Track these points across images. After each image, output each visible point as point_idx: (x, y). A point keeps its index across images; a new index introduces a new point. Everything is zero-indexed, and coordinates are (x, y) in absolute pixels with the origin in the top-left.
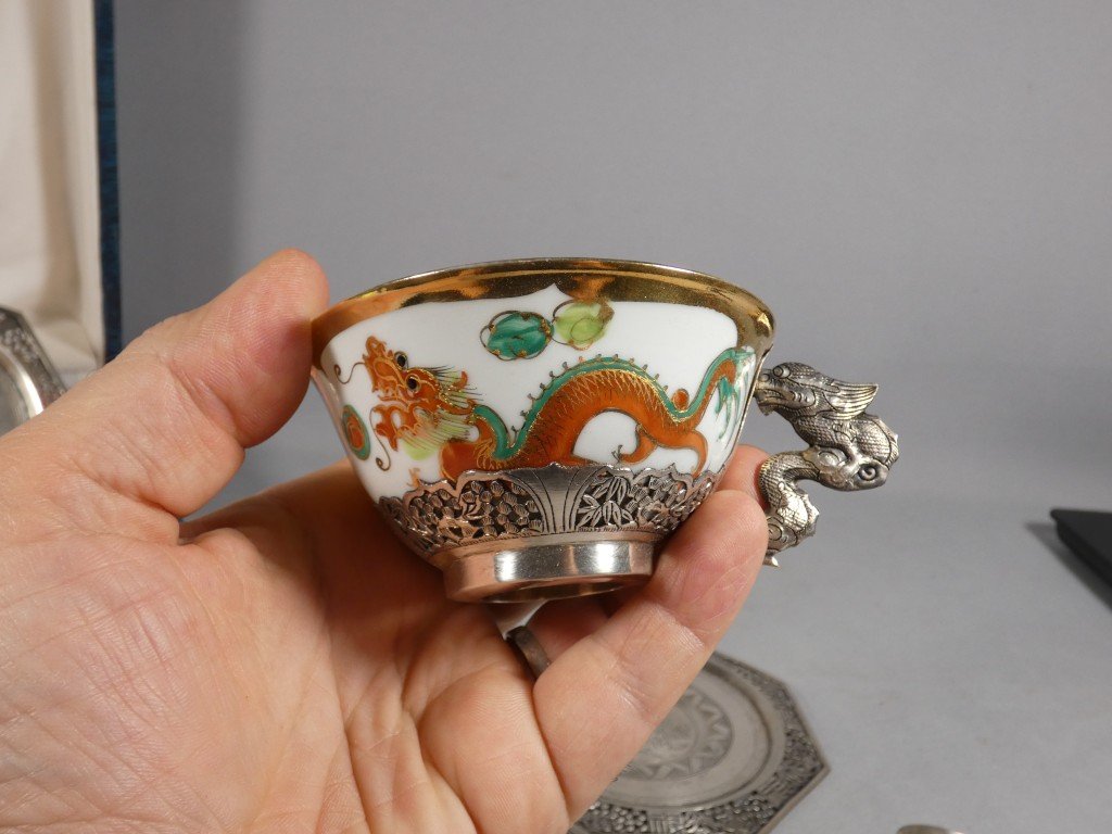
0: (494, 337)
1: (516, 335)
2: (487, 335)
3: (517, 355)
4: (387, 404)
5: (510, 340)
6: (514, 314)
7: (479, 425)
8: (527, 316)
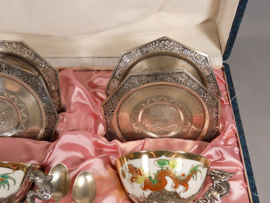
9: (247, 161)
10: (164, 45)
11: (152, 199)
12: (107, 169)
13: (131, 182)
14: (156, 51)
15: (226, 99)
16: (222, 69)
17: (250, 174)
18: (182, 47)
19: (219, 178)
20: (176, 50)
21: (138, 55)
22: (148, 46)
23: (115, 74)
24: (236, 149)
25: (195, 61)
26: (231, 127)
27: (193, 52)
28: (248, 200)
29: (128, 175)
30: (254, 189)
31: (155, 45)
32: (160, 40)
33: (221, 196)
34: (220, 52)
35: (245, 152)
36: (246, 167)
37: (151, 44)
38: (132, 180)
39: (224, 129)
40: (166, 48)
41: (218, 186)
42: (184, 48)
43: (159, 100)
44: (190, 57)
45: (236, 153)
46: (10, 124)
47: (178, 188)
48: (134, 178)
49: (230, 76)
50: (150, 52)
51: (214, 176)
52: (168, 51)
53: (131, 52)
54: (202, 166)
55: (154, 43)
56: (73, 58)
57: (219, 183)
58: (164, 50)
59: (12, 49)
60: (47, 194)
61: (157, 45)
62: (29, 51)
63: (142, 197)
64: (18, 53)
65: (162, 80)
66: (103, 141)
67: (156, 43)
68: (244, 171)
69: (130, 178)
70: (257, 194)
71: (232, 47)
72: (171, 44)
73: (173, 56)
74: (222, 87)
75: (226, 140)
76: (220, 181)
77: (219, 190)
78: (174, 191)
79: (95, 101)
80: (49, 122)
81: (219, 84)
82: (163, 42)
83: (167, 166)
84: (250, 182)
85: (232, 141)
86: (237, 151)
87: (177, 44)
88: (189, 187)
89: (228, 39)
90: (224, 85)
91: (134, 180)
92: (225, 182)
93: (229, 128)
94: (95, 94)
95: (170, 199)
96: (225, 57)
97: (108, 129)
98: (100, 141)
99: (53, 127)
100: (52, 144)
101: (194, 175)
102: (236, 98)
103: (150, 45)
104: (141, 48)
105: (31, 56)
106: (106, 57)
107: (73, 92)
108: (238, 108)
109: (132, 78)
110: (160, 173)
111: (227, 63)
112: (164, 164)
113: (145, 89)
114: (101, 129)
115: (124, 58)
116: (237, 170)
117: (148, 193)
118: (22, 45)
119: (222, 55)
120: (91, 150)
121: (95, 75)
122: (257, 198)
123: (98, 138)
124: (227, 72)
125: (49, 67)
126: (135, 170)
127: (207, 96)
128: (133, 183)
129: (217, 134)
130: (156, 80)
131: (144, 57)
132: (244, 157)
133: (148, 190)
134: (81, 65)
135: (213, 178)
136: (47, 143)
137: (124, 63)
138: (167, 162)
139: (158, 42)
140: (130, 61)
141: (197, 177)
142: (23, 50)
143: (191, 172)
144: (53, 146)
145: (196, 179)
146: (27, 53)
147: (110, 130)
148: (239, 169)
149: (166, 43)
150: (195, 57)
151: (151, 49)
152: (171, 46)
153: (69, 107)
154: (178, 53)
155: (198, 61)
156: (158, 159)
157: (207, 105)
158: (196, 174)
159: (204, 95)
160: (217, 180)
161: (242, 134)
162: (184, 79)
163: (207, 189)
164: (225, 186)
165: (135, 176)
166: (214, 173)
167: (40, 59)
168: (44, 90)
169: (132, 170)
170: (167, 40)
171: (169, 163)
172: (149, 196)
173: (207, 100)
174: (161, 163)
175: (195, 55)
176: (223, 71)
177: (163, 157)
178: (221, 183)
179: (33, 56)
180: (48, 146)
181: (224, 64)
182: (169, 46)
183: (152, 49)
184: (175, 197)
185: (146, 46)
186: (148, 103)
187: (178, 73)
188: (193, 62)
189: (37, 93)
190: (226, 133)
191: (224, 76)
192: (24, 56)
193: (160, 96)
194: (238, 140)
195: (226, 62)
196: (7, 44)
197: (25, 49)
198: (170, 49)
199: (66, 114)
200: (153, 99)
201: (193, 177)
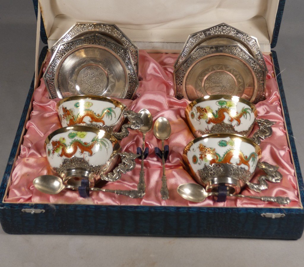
0: (220, 144)
1: (223, 143)
2: (219, 143)
3: (223, 146)
4: (202, 154)
5: (222, 144)
6: (223, 141)
7: (217, 156)
8: (225, 141)
9: (287, 117)
10: (223, 30)
11: (214, 130)
12: (177, 118)
13: (198, 119)
14: (216, 34)
15: (272, 76)
16: (271, 55)
17: (289, 124)
18: (237, 31)
19: (264, 124)
20: (232, 34)
21: (203, 36)
22: (210, 30)
23: (183, 52)
24: (279, 108)
25: (246, 42)
26: (275, 94)
27: (245, 35)
28: (286, 140)
29: (197, 115)
30: (291, 133)
31: (216, 29)
32: (220, 26)
33: (265, 136)
34: (268, 41)
35: (285, 111)
36: (286, 120)
37: (213, 29)
38: (199, 118)
39: (270, 95)
40: (224, 31)
41: (264, 130)
42: (238, 32)
43: (219, 68)
44: (243, 39)
45: (279, 111)
46: (99, 86)
47: (233, 122)
48: (201, 115)
49: (277, 60)
50: (212, 34)
51: (260, 123)
52: (226, 34)
53: (196, 34)
54: (250, 110)
55: (215, 28)
56: (146, 42)
57: (264, 128)
58: (222, 33)
59: (106, 29)
60: (138, 125)
61: (217, 29)
62: (118, 31)
63: (207, 130)
64: (110, 33)
65: (221, 51)
66: (174, 100)
67: (216, 28)
68: (284, 123)
69: (198, 117)
70: (293, 136)
71: (278, 36)
72: (228, 29)
73: (230, 38)
74: (269, 67)
75: (272, 103)
76: (265, 126)
77: (264, 132)
78: (230, 124)
79: (167, 74)
80: (131, 86)
81: (267, 66)
82: (222, 27)
83: (225, 105)
84: (288, 129)
85: (276, 103)
86: (279, 110)
87: (233, 29)
88: (241, 122)
89: (274, 29)
90: (272, 67)
91: (201, 117)
92: (269, 127)
93: (273, 94)
94: (165, 69)
95: (227, 130)
96: (273, 45)
97: (177, 93)
98: (172, 100)
99: (133, 91)
100: (135, 101)
101: (245, 114)
102: (280, 74)
103: (211, 29)
104: (204, 31)
105: (119, 35)
106: (174, 43)
107: (149, 66)
108: (282, 82)
109: (199, 50)
110: (220, 111)
111: (275, 50)
112: (223, 104)
113: (208, 59)
114: (172, 92)
115: (191, 39)
116: (279, 122)
117: (211, 125)
118: (114, 26)
119: (270, 43)
120: (166, 105)
121: (164, 56)
122: (293, 139)
123: (170, 97)
124: (274, 57)
125: (132, 45)
126: (202, 110)
127: (255, 65)
128: (200, 119)
129: (265, 99)
130: (217, 51)
131: (207, 38)
132: (285, 114)
133: (211, 123)
134: (153, 48)
135: (260, 125)
136: (130, 101)
137: (191, 43)
138: (225, 103)
139: (218, 27)
140: (196, 41)
141: (246, 116)
142: (114, 31)
143: (242, 111)
144: (136, 102)
145: (246, 118)
146: (117, 33)
147: (179, 94)
148: (281, 122)
149: (224, 28)
150: (247, 39)
151: (212, 32)
152: (228, 30)
153: (145, 78)
154: (234, 35)
155: (249, 43)
156: (219, 100)
157: (255, 72)
158: (246, 114)
159: (253, 65)
160: (263, 126)
161: (284, 99)
162: (238, 51)
163: (255, 132)
164: (269, 130)
165: (202, 114)
166: (260, 121)
167: (126, 38)
168: (130, 61)
169: (200, 110)
170: (225, 25)
171: (226, 103)
172: (212, 128)
173: (255, 68)
174: (221, 103)
175: (246, 37)
176: (271, 56)
177: (223, 99)
178: (266, 128)
179: (121, 35)
180: (132, 102)
181: (271, 51)
182: (227, 30)
183: (214, 32)
184: (231, 129)
185: (208, 30)
186: (210, 70)
187: (234, 46)
188: (245, 43)
189: (124, 62)
190: (271, 98)
191: (272, 60)
192: (114, 35)
193: (219, 65)
194: (280, 103)
195: (273, 49)
196: (102, 26)
197: (116, 30)
198: (227, 32)
199: (144, 82)
200: (214, 67)
201: (244, 116)
